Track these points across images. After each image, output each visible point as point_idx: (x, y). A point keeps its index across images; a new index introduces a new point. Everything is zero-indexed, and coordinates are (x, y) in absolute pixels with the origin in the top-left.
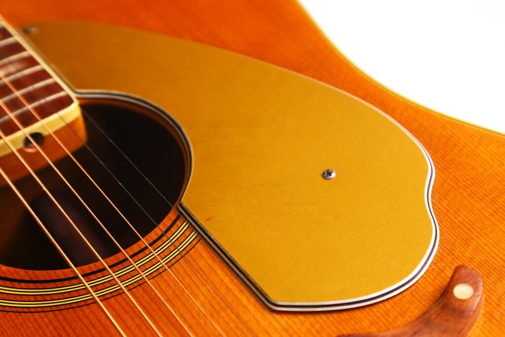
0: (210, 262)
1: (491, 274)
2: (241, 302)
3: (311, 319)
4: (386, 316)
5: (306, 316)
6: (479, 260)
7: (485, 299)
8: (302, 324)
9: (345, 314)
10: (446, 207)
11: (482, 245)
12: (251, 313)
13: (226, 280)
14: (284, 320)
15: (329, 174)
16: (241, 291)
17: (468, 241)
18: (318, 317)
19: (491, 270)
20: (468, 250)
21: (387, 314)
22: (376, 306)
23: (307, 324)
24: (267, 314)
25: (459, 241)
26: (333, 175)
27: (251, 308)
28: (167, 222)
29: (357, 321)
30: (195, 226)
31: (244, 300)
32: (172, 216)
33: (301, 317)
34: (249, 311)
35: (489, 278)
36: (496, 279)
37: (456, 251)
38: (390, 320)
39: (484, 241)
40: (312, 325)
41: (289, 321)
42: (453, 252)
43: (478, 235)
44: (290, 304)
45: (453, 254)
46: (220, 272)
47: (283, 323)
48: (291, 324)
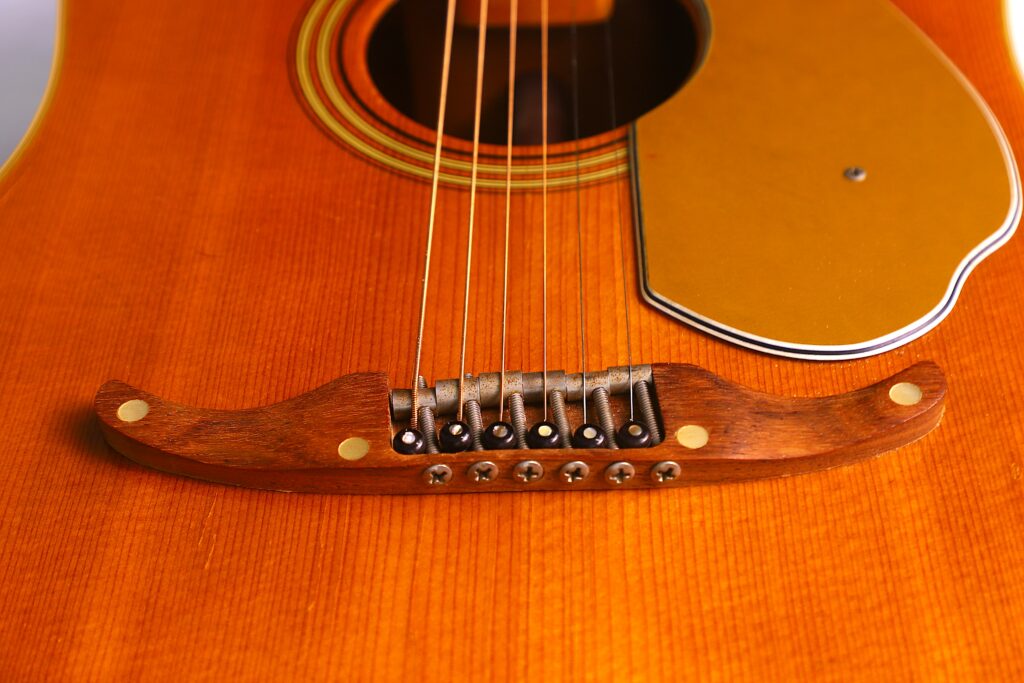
0: (616, 208)
1: (977, 400)
2: (614, 272)
3: (684, 335)
4: (784, 380)
5: (681, 327)
6: (976, 375)
7: (941, 426)
8: (667, 334)
9: (732, 351)
10: (989, 289)
11: (998, 359)
12: (614, 291)
13: (617, 238)
14: (648, 320)
15: (857, 173)
16: (624, 260)
17: (981, 344)
18: (694, 338)
19: (982, 396)
20: (972, 356)
21: (787, 378)
22: (781, 362)
23: (673, 339)
24: (633, 302)
25: (968, 338)
26: (861, 177)
27: (620, 285)
28: (604, 138)
29: (740, 366)
30: (631, 160)
31: (619, 273)
32: (617, 134)
33: (673, 327)
34: (614, 287)
35: (970, 404)
36: (979, 410)
37: (954, 349)
38: (785, 387)
39: (1005, 354)
40: (678, 343)
41: (653, 323)
42: (948, 348)
43: (1003, 344)
44: (669, 302)
45: (945, 350)
46: (617, 225)
47: (644, 323)
48: (654, 328)
